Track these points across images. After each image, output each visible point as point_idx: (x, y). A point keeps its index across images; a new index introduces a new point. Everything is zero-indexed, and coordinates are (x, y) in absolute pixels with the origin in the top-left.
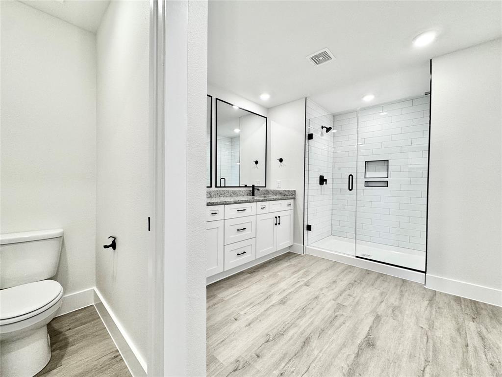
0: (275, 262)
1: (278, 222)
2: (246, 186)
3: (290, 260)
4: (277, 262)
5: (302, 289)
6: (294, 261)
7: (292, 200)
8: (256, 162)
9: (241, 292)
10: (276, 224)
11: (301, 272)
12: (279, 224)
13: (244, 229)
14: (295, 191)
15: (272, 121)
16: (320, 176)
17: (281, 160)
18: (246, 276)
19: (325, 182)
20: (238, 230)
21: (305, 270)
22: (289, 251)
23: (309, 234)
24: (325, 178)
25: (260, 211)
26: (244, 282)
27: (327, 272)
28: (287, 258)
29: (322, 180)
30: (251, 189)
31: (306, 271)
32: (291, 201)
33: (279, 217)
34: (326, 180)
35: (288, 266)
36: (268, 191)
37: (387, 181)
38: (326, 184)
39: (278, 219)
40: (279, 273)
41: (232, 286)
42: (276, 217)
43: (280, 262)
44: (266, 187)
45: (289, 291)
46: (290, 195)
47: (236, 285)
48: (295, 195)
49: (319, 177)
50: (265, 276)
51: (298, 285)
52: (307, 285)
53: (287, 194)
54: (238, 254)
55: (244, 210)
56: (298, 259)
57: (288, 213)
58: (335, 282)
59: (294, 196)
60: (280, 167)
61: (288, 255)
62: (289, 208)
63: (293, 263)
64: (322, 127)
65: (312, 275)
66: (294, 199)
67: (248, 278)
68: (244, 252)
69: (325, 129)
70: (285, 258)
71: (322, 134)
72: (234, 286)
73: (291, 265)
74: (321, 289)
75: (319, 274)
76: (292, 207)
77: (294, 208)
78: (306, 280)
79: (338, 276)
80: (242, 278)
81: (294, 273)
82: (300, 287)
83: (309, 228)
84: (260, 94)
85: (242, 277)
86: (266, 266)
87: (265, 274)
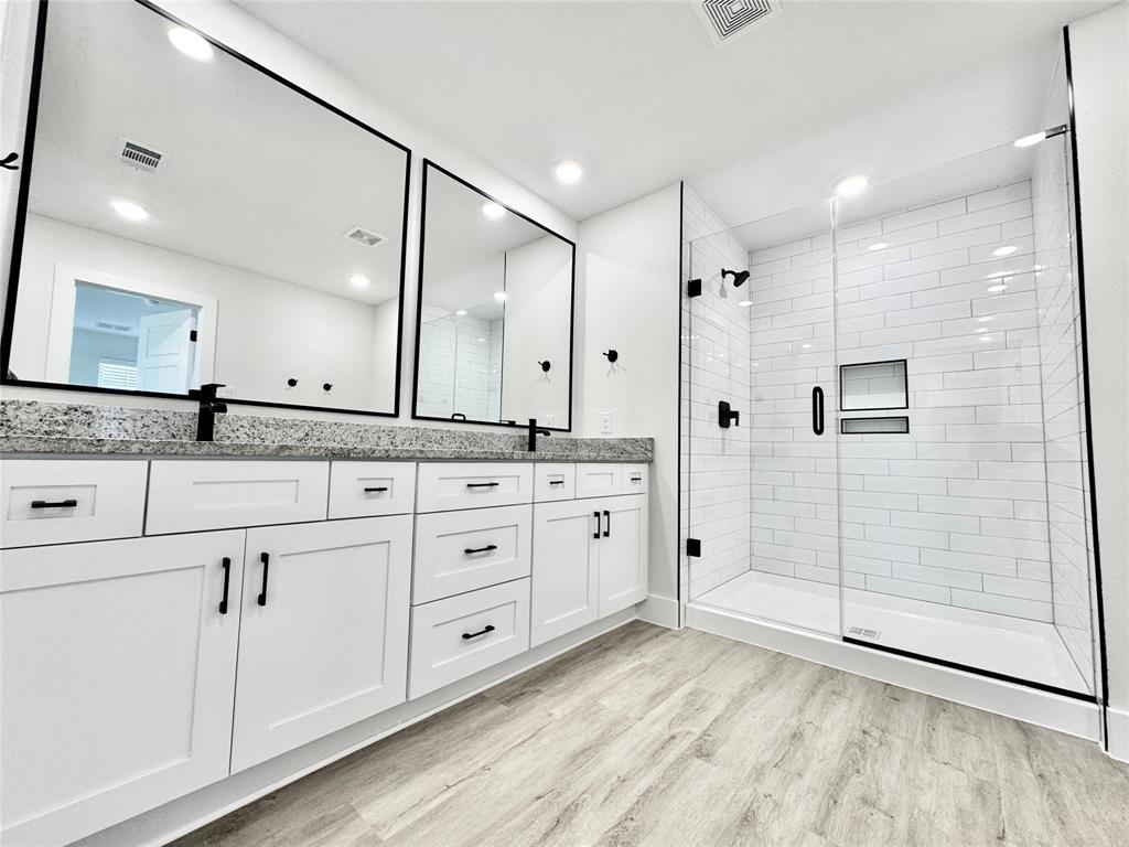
0: (595, 657)
1: (604, 529)
2: (512, 424)
3: (641, 649)
4: (599, 653)
5: (689, 773)
6: (651, 653)
7: (646, 465)
8: (546, 366)
9: (460, 794)
10: (597, 536)
11: (678, 696)
12: (607, 534)
13: (491, 548)
14: (652, 440)
15: (588, 254)
16: (721, 403)
17: (613, 356)
18: (490, 714)
19: (733, 421)
20: (468, 551)
21: (688, 687)
22: (636, 617)
23: (692, 566)
24: (732, 409)
25: (544, 492)
26: (481, 744)
27: (764, 695)
28: (629, 641)
29: (726, 415)
30: (526, 432)
31: (695, 693)
32: (642, 469)
33: (607, 513)
34: (735, 415)
35: (635, 670)
36: (575, 443)
37: (907, 418)
38: (737, 424)
39: (604, 519)
40: (605, 702)
41: (429, 761)
42: (597, 514)
43: (611, 656)
44: (570, 430)
45: (642, 784)
46: (639, 452)
47: (446, 758)
48: (652, 451)
49: (717, 404)
50: (557, 712)
51: (671, 755)
52: (703, 751)
53: (629, 449)
54: (466, 636)
55: (492, 485)
56: (665, 647)
57: (633, 502)
58: (796, 736)
59: (650, 455)
60: (609, 373)
61: (633, 632)
62: (635, 488)
63: (647, 661)
64: (724, 273)
65: (717, 708)
66: (650, 462)
67: (498, 721)
68: (490, 628)
69: (731, 278)
70: (622, 640)
71: (723, 293)
72: (437, 761)
73: (644, 666)
74: (759, 773)
75: (738, 701)
76: (643, 486)
77: (650, 489)
78: (697, 731)
79: (801, 710)
80: (474, 725)
81: (655, 698)
82: (682, 760)
83: (694, 548)
84: (556, 164)
85: (475, 720)
86: (563, 673)
87: (555, 705)
